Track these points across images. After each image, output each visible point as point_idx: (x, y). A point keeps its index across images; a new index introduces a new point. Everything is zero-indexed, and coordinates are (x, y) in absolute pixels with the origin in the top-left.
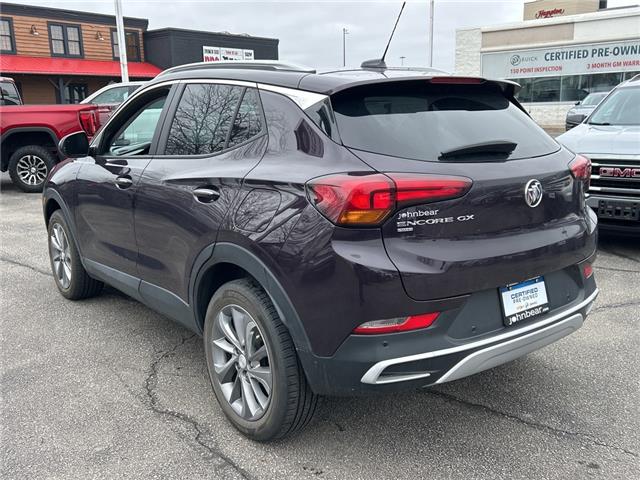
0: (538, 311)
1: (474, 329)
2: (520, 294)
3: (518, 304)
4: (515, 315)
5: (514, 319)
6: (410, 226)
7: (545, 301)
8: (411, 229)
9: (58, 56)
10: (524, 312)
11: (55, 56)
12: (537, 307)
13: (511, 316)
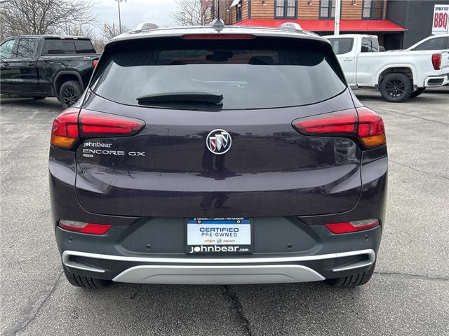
0: (231, 249)
1: (148, 247)
2: (213, 229)
3: (209, 238)
4: (200, 246)
5: (197, 249)
6: (91, 153)
7: (249, 242)
8: (92, 156)
9: (324, 18)
10: (213, 246)
11: (321, 18)
12: (233, 246)
13: (195, 246)
